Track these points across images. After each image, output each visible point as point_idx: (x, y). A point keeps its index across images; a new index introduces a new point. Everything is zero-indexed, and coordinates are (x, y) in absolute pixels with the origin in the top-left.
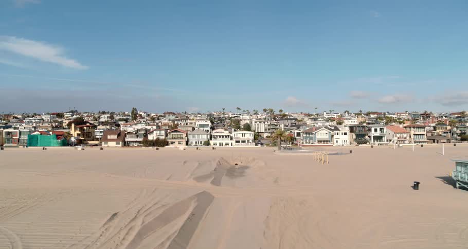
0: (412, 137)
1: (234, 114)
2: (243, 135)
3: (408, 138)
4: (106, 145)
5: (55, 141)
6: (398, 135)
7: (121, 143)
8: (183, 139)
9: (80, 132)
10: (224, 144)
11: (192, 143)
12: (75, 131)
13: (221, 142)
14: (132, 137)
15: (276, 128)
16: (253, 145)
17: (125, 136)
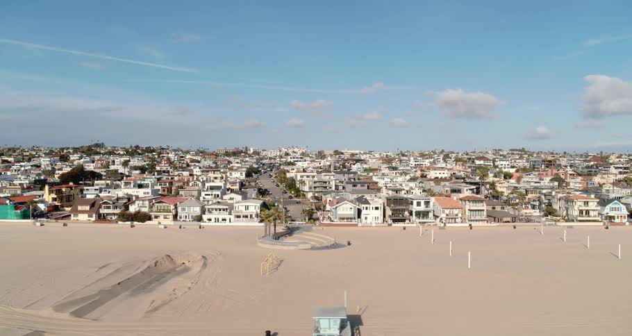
0: (467, 214)
1: (294, 158)
2: (247, 208)
3: (460, 215)
4: (76, 218)
5: (14, 211)
6: (447, 211)
7: (94, 215)
8: (170, 212)
9: (55, 196)
10: (220, 220)
11: (181, 218)
12: (49, 194)
13: (217, 217)
14: (109, 208)
15: (325, 185)
16: (255, 223)
17: (100, 207)
